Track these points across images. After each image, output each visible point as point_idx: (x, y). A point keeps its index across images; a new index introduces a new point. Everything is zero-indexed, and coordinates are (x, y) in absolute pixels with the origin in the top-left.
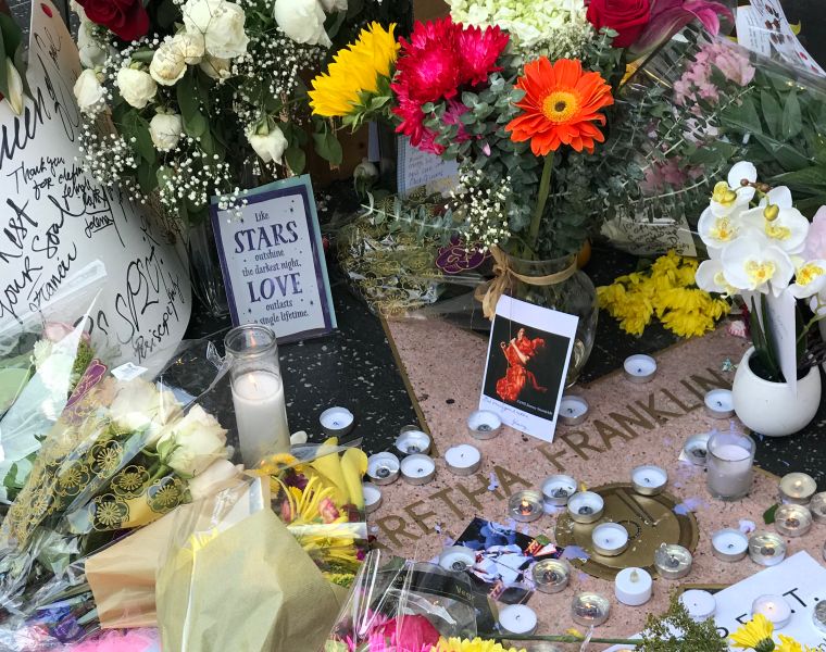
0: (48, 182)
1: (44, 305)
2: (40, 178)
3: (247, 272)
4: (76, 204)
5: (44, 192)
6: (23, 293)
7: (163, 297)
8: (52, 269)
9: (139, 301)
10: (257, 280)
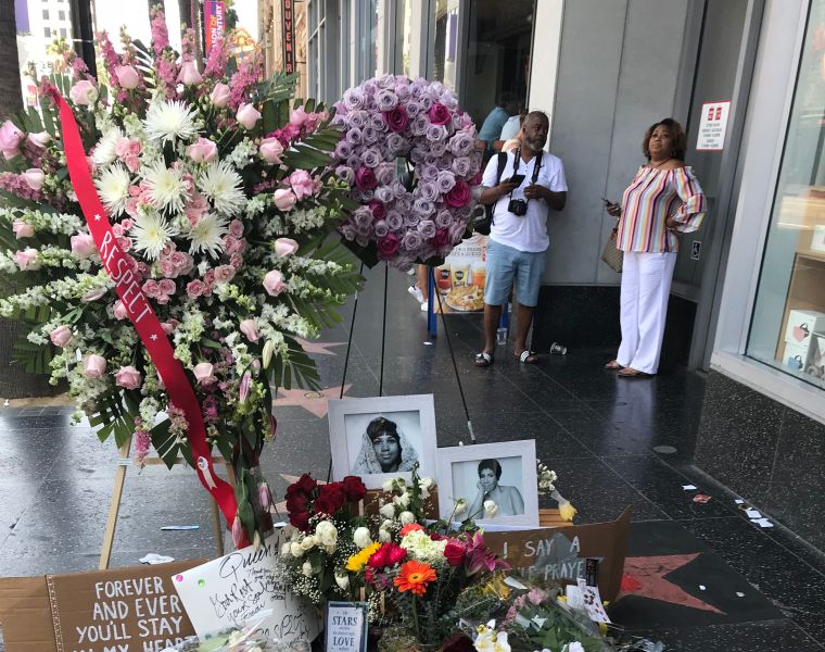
0: (261, 577)
1: (247, 620)
2: (259, 575)
3: (335, 633)
4: (271, 587)
5: (259, 580)
6: (240, 614)
7: (298, 633)
8: (253, 608)
9: (286, 630)
10: (338, 637)
